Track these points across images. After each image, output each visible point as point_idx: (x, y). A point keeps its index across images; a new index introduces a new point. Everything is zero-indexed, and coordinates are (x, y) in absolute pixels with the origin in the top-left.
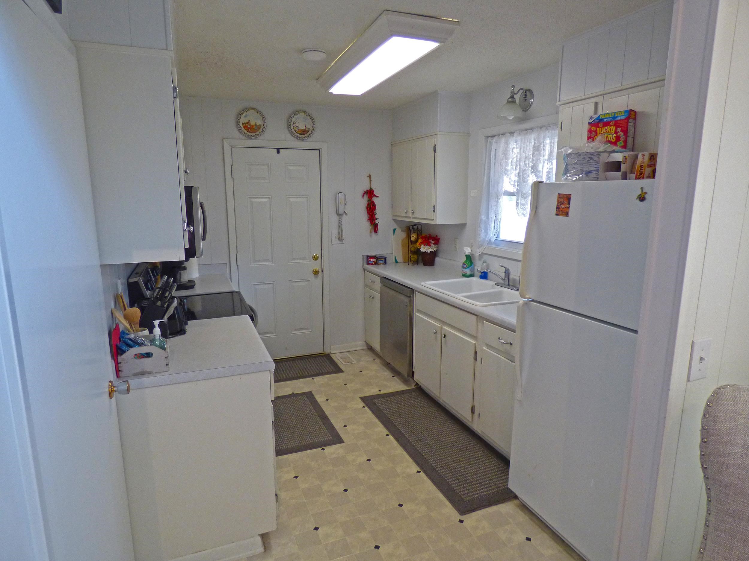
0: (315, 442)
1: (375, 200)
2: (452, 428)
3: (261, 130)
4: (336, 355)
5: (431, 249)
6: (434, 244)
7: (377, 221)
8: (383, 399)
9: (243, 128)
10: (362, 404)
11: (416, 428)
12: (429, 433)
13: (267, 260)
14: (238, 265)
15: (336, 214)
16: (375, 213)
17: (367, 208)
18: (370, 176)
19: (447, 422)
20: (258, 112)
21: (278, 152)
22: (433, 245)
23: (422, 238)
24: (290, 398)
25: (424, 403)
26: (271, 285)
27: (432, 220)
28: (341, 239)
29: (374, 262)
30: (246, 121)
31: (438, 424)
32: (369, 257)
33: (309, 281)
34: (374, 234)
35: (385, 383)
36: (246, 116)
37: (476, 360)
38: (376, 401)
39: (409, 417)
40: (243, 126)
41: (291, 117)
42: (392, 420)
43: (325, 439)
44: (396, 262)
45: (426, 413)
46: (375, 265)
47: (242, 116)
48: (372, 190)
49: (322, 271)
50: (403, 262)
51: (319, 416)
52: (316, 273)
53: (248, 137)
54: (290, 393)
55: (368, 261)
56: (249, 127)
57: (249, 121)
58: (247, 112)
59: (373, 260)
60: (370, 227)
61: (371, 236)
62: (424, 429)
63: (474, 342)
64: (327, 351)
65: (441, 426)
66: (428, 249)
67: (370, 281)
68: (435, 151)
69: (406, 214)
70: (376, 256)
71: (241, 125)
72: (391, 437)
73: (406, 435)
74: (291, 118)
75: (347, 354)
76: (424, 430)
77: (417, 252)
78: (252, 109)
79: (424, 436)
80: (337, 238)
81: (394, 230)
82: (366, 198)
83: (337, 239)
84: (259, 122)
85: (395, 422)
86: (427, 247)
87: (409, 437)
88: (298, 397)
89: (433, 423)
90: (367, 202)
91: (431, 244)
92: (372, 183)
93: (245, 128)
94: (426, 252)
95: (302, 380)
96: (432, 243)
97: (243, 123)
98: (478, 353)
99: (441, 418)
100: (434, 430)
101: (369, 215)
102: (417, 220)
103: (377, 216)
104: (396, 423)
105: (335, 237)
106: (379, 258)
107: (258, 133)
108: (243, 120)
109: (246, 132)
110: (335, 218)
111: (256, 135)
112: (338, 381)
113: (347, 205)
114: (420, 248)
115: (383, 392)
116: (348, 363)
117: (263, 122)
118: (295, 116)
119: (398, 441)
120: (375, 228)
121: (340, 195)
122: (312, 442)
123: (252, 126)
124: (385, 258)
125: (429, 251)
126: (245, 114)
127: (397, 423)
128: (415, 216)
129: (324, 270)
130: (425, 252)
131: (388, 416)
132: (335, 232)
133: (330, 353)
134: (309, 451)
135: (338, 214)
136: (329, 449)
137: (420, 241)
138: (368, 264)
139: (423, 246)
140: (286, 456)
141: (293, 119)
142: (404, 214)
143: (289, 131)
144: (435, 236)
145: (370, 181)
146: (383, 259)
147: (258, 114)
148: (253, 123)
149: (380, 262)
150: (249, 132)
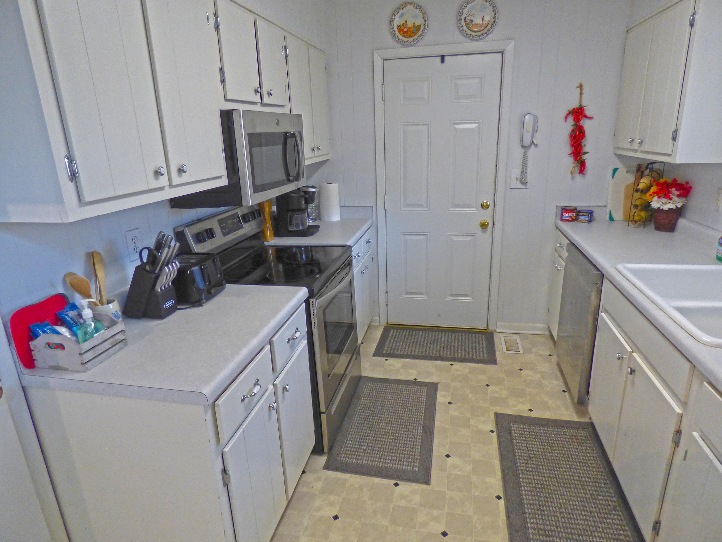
0: (393, 468)
1: (586, 124)
2: (617, 530)
3: (420, 32)
4: (502, 336)
5: (671, 204)
6: (678, 196)
7: (584, 157)
8: (527, 427)
9: (397, 33)
10: (491, 425)
11: (550, 503)
12: (569, 523)
13: (421, 206)
14: (386, 210)
15: (520, 147)
16: (583, 145)
17: (571, 136)
18: (581, 87)
19: (614, 513)
20: (418, 7)
21: (443, 61)
22: (675, 198)
23: (658, 184)
24: (406, 386)
25: (590, 457)
26: (425, 236)
27: (670, 155)
28: (524, 182)
29: (570, 217)
30: (401, 22)
31: (594, 510)
32: (566, 210)
33: (474, 235)
34: (578, 177)
35: (546, 399)
36: (402, 16)
37: (678, 446)
38: (514, 427)
39: (551, 475)
40: (398, 30)
41: (463, 7)
42: (520, 472)
43: (409, 468)
44: (611, 219)
45: (583, 479)
46: (573, 222)
47: (397, 18)
48: (581, 108)
49: (493, 224)
50: (624, 221)
51: (423, 427)
52: (484, 226)
53: (404, 45)
54: (412, 378)
55: (562, 216)
56: (405, 30)
57: (406, 21)
58: (403, 9)
59: (570, 215)
60: (573, 165)
61: (573, 178)
62: (563, 510)
63: (679, 410)
64: (491, 328)
65: (598, 517)
66: (666, 203)
67: (559, 245)
68: (692, 25)
69: (631, 145)
70: (576, 209)
71: (395, 28)
72: (502, 502)
73: (526, 510)
74: (462, 9)
75: (518, 337)
76: (563, 512)
77: (647, 206)
78: (411, 3)
79: (557, 527)
80: (519, 180)
81: (615, 170)
82: (571, 121)
83: (518, 182)
84: (419, 22)
85: (523, 476)
86: (664, 200)
87: (531, 516)
88: (416, 387)
89: (586, 504)
90: (571, 127)
91: (671, 196)
92: (584, 96)
93: (400, 32)
94: (661, 208)
95: (438, 363)
96: (674, 194)
97: (397, 26)
98: (683, 434)
99: (607, 500)
100: (581, 520)
101: (572, 147)
102: (648, 155)
103: (585, 149)
104: (523, 478)
105: (516, 179)
106: (580, 212)
107: (416, 37)
108: (398, 21)
109: (401, 37)
110: (519, 152)
111: (414, 40)
112: (481, 377)
113: (538, 132)
114: (651, 202)
115: (534, 414)
116: (510, 352)
117: (423, 21)
118: (469, 6)
119: (508, 517)
120: (582, 166)
121: (527, 117)
122: (390, 466)
123: (410, 28)
124: (591, 213)
125: (666, 207)
126: (401, 12)
127: (524, 480)
128: (646, 148)
129: (496, 224)
130: (659, 208)
131: (518, 461)
132: (517, 172)
133: (495, 331)
134: (377, 480)
135: (523, 147)
136: (405, 488)
137: (654, 189)
138: (562, 220)
139: (656, 198)
140: (347, 476)
141: (466, 11)
142: (628, 146)
143: (459, 29)
144: (684, 182)
145: (581, 93)
146: (587, 214)
147: (418, 10)
148: (410, 24)
149: (581, 218)
150: (405, 37)
